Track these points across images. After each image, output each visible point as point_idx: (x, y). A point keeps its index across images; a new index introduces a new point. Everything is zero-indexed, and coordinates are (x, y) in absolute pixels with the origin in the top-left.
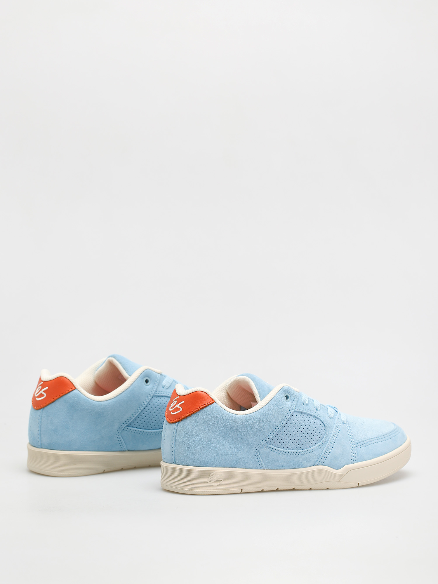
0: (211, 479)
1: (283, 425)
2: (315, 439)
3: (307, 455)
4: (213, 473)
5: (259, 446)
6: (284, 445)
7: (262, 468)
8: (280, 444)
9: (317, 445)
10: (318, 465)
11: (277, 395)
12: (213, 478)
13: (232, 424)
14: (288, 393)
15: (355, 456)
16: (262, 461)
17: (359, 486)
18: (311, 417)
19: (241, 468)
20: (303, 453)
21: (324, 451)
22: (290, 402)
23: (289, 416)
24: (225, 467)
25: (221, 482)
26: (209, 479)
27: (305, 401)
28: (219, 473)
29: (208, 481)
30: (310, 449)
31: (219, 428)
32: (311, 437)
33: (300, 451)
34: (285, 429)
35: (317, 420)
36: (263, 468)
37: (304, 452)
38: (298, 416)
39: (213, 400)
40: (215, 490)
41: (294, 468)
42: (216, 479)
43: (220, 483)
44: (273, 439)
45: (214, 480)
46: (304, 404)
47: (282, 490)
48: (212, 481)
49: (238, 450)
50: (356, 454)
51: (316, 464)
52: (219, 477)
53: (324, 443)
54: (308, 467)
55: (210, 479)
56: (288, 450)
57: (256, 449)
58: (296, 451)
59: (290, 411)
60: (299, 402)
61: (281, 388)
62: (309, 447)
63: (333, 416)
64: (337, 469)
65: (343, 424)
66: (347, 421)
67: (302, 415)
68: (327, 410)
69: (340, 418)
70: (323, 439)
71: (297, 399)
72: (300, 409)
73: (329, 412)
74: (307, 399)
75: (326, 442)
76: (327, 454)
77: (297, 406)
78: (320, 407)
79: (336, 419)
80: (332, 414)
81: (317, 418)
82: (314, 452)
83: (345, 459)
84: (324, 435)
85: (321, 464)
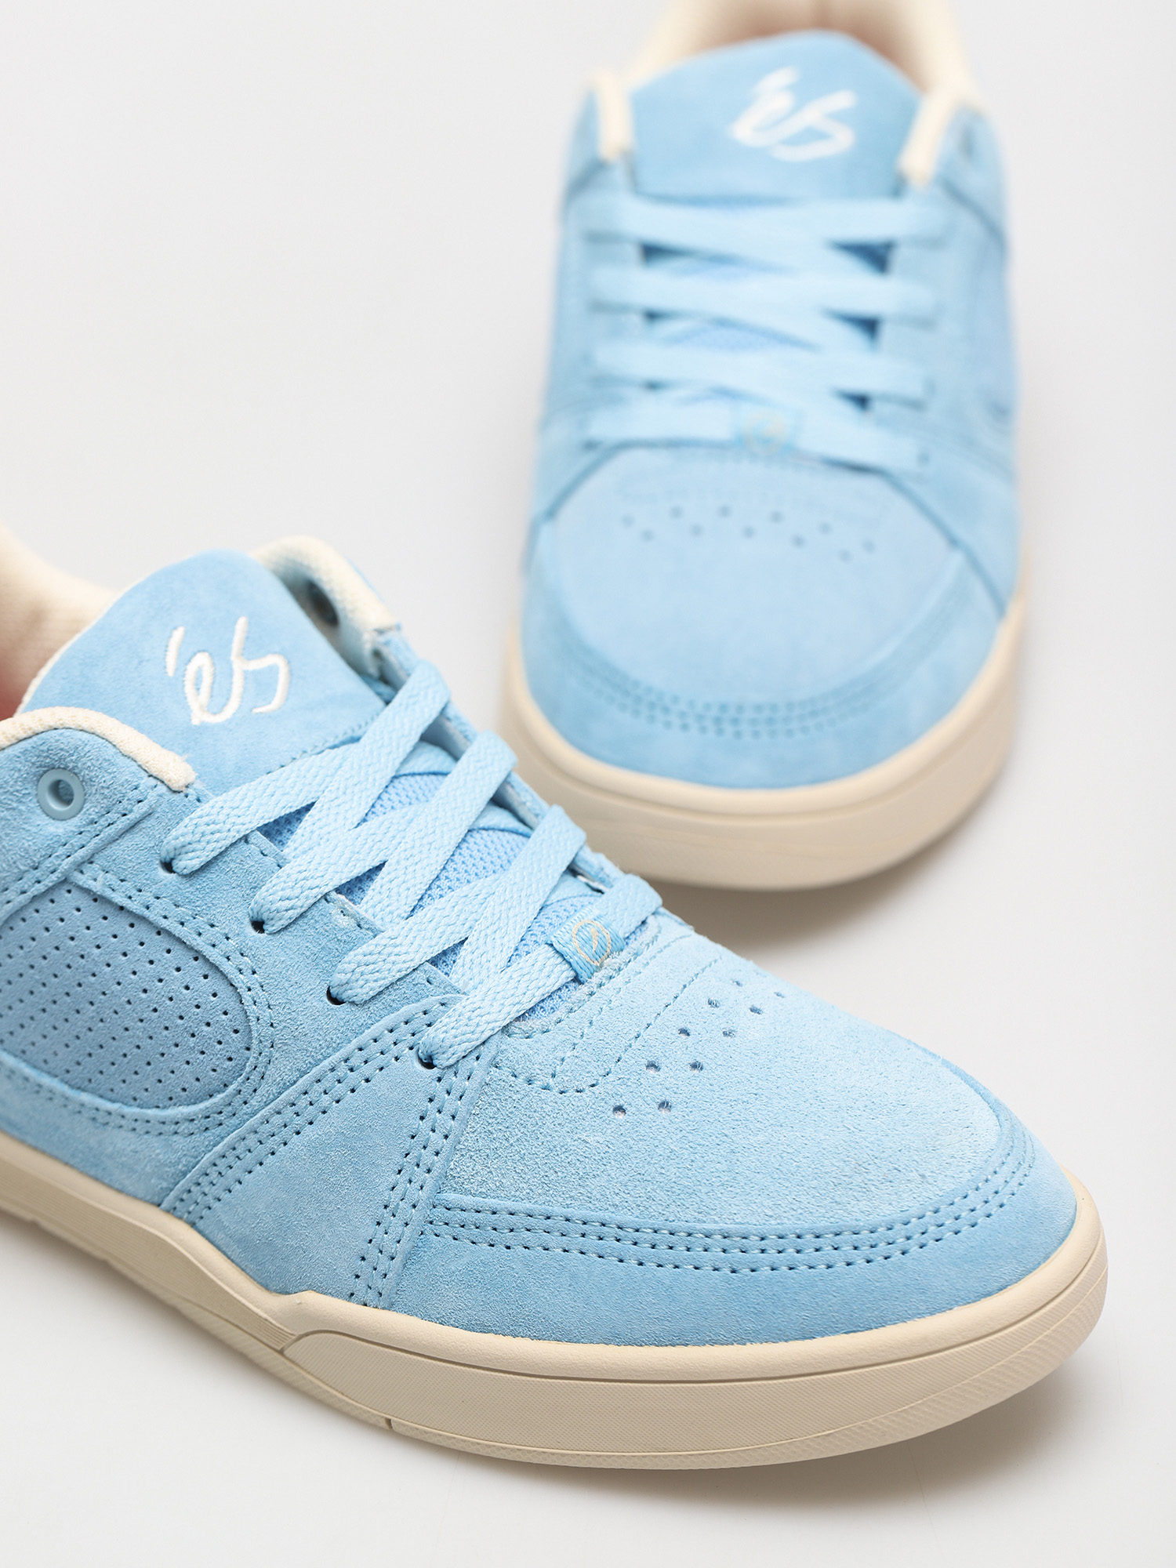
2: (166, 1076)
3: (119, 1139)
9: (172, 1112)
10: (173, 1212)
14: (77, 772)
15: (382, 1268)
17: (394, 1432)
20: (98, 1118)
21: (207, 1158)
22: (70, 822)
23: (27, 897)
27: (186, 847)
30: (135, 1111)
32: (144, 1056)
33: (85, 1097)
35: (216, 983)
37: (105, 1117)
38: (78, 917)
46: (175, 866)
50: (399, 1260)
53: (216, 1120)
54: (133, 1197)
59: (39, 871)
60: (127, 842)
61: (30, 733)
62: (132, 1102)
63: (372, 993)
64: (267, 1288)
65: (429, 1064)
66: (475, 1055)
67: (120, 924)
68: (351, 944)
69: (420, 1021)
70: (218, 1098)
71: (122, 823)
72: (116, 883)
73: (353, 966)
74: (199, 846)
75: (234, 1121)
76: (221, 1183)
77: (100, 860)
78: (294, 914)
79: (388, 1020)
80: (367, 981)
81: (215, 968)
82: (155, 1139)
83: (311, 1259)
84: (230, 1079)
85: (192, 1217)
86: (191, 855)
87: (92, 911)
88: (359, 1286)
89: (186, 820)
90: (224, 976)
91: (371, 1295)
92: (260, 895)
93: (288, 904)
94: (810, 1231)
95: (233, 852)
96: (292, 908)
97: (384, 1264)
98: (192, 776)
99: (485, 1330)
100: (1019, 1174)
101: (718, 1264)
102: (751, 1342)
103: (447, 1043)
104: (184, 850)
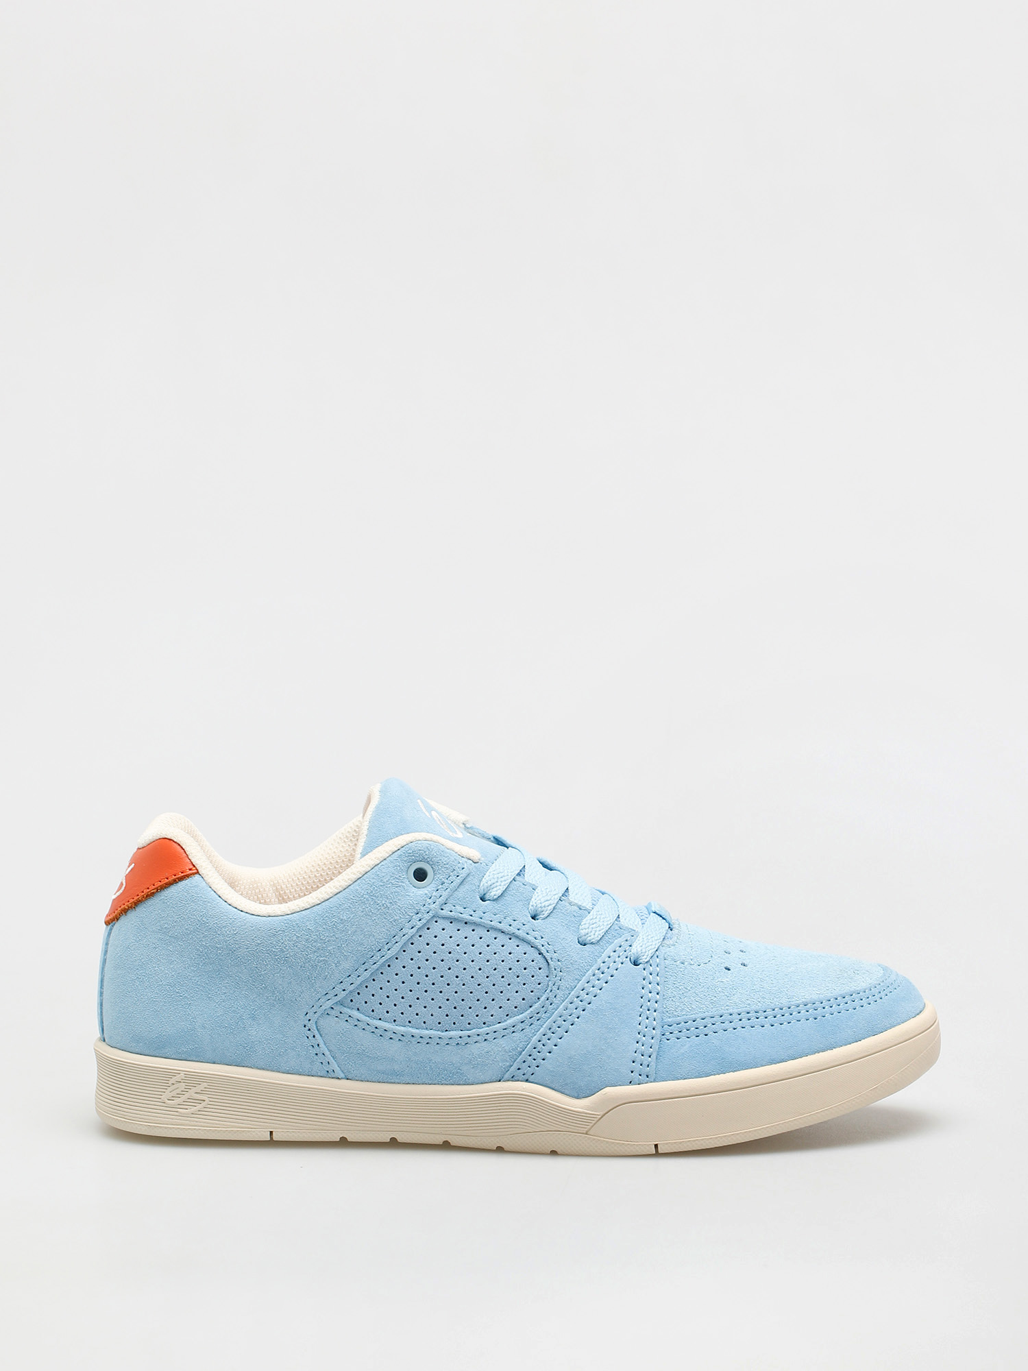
0: (174, 1093)
1: (390, 954)
2: (504, 1003)
3: (475, 1049)
4: (178, 1078)
5: (314, 1009)
6: (395, 1012)
7: (329, 1074)
8: (383, 1009)
9: (510, 1021)
10: (513, 1078)
11: (379, 866)
12: (178, 1091)
13: (232, 941)
14: (428, 862)
15: (645, 1063)
16: (327, 1053)
17: (657, 1153)
18: (500, 936)
19: (263, 1069)
20: (462, 1042)
21: (535, 1039)
22: (428, 888)
23: (414, 930)
24: (214, 1063)
25: (204, 1104)
26: (167, 1094)
27: (489, 888)
28: (192, 1080)
29: (164, 1097)
30: (486, 1029)
31: (198, 950)
32: (490, 996)
33: (452, 1033)
34: (397, 966)
35: (525, 947)
36: (332, 1075)
37: (466, 1040)
38: (444, 933)
39: (194, 866)
40: (187, 1125)
41: (436, 1082)
42: (187, 1095)
43: (199, 1107)
44: (359, 994)
45: (183, 1098)
46: (487, 897)
47: (412, 1144)
48: (177, 1101)
49: (253, 1018)
50: (654, 1056)
51: (507, 1076)
52: (194, 1090)
53: (536, 1018)
54: (482, 1083)
55: (172, 1094)
56: (410, 1029)
57: (308, 1017)
58: (439, 1033)
59: (419, 915)
60: (463, 889)
61: (399, 847)
62: (484, 1026)
63: (600, 937)
64: (578, 1098)
65: (636, 964)
66: (655, 956)
67: (467, 930)
68: (582, 917)
69: (625, 945)
70: (536, 1006)
71: (458, 880)
72: (462, 910)
73: (587, 925)
74: (498, 884)
75: (547, 1015)
76: (546, 1049)
77: (451, 901)
78: (551, 907)
79: (611, 948)
80: (596, 931)
81: (523, 940)
82: (501, 1040)
83: (605, 1070)
84: (541, 994)
85: (525, 1077)
86: (495, 889)
87: (451, 929)
88: (635, 1075)
89: (488, 874)
90: (528, 943)
91: (643, 1078)
92: (533, 902)
93: (547, 903)
94: (840, 995)
95: (512, 885)
96: (550, 905)
97: (646, 1060)
98: (479, 856)
99: (708, 1075)
100: (889, 990)
101: (807, 1017)
102: (835, 1048)
103: (644, 951)
104: (492, 887)
